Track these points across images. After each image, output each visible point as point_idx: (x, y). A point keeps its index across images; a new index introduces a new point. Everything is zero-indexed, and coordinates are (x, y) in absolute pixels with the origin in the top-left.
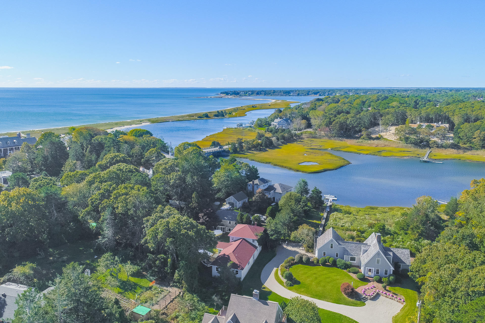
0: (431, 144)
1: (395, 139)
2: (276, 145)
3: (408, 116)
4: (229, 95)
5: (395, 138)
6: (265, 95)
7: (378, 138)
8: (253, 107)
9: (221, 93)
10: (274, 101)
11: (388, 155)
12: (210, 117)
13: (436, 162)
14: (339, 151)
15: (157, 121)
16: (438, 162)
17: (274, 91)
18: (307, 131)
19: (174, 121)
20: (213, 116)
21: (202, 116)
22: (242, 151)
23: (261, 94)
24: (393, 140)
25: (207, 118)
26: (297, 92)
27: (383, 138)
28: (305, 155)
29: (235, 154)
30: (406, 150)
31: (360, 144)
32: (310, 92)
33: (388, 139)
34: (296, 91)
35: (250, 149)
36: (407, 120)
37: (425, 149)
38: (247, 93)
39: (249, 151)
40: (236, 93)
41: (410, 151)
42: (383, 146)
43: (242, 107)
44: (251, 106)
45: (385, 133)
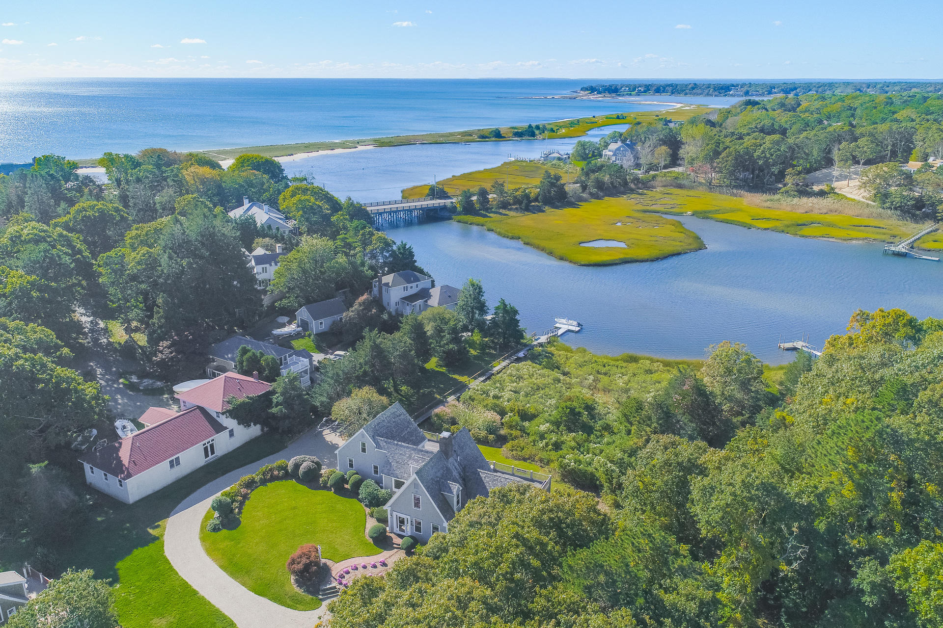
0: (939, 213)
1: (863, 197)
2: (573, 200)
3: (918, 142)
4: (596, 93)
5: (865, 194)
6: (672, 93)
7: (822, 194)
8: (618, 118)
9: (582, 89)
10: (679, 105)
11: (815, 234)
12: (505, 137)
13: (924, 257)
14: (707, 218)
15: (390, 142)
16: (930, 258)
17: (695, 84)
18: (670, 172)
19: (426, 144)
20: (511, 135)
21: (488, 136)
22: (487, 210)
23: (663, 92)
24: (856, 198)
25: (498, 139)
26: (744, 89)
27: (836, 193)
28: (619, 224)
29: (466, 214)
30: (871, 225)
31: (770, 206)
32: (774, 88)
33: (849, 196)
34: (743, 85)
35: (505, 205)
36: (914, 152)
37: (923, 223)
38: (634, 90)
39: (501, 211)
40: (612, 89)
41: (882, 226)
42: (825, 211)
43: (594, 117)
44: (615, 116)
45: (846, 182)
